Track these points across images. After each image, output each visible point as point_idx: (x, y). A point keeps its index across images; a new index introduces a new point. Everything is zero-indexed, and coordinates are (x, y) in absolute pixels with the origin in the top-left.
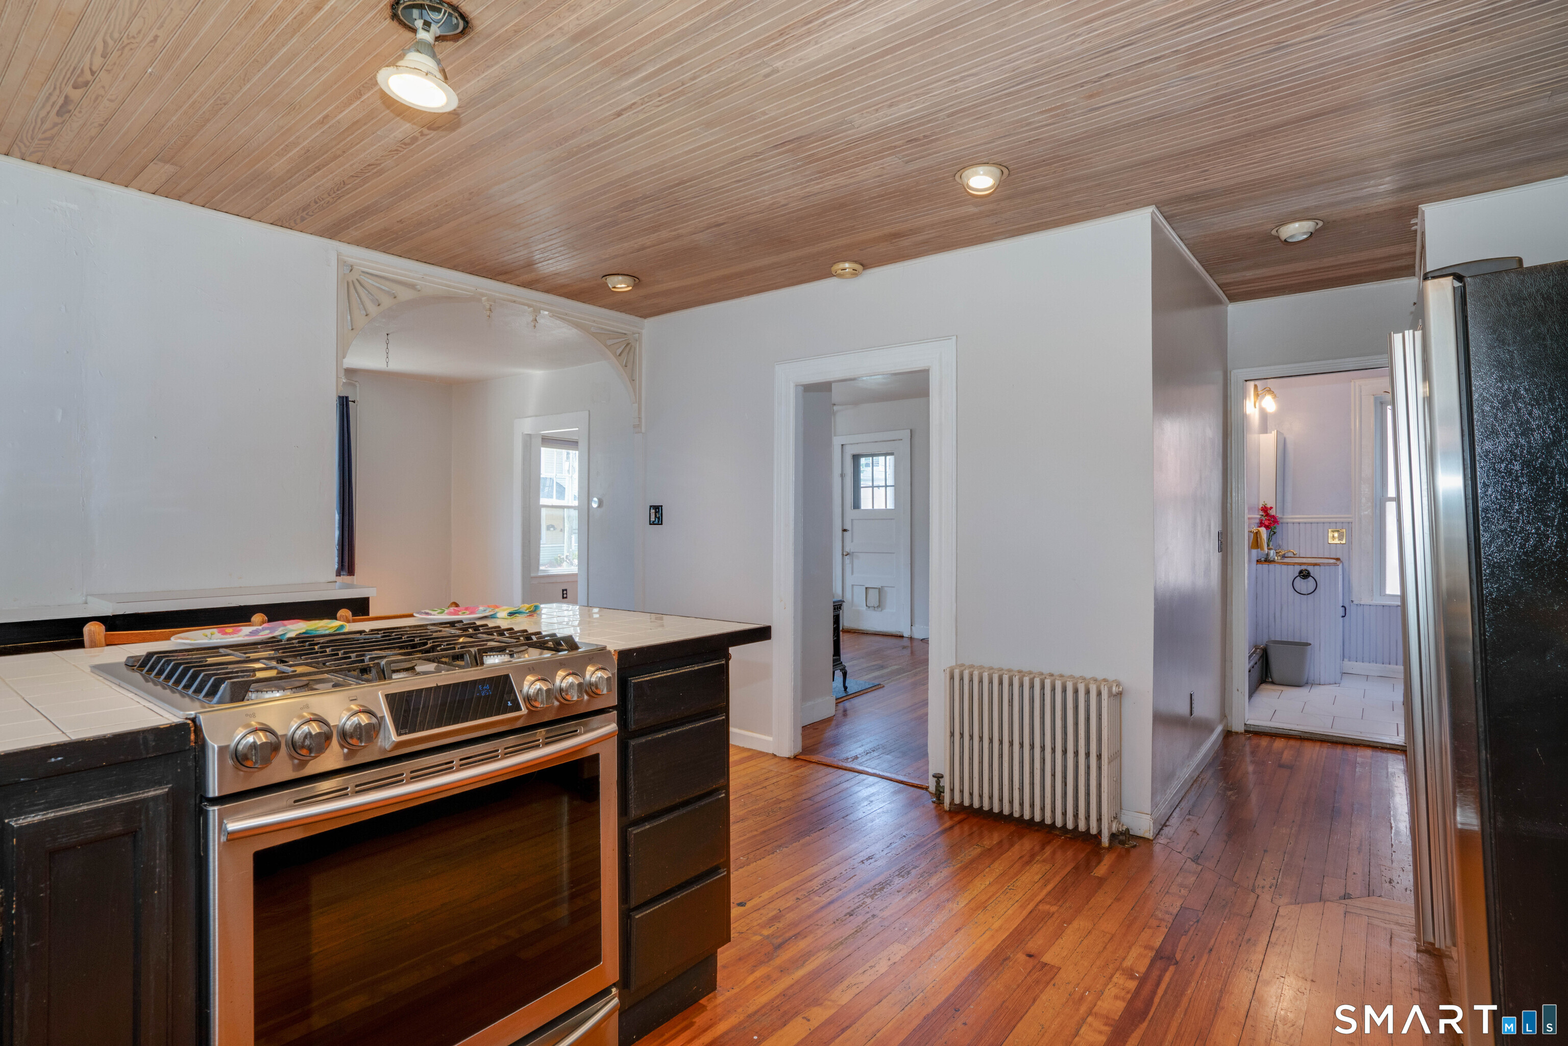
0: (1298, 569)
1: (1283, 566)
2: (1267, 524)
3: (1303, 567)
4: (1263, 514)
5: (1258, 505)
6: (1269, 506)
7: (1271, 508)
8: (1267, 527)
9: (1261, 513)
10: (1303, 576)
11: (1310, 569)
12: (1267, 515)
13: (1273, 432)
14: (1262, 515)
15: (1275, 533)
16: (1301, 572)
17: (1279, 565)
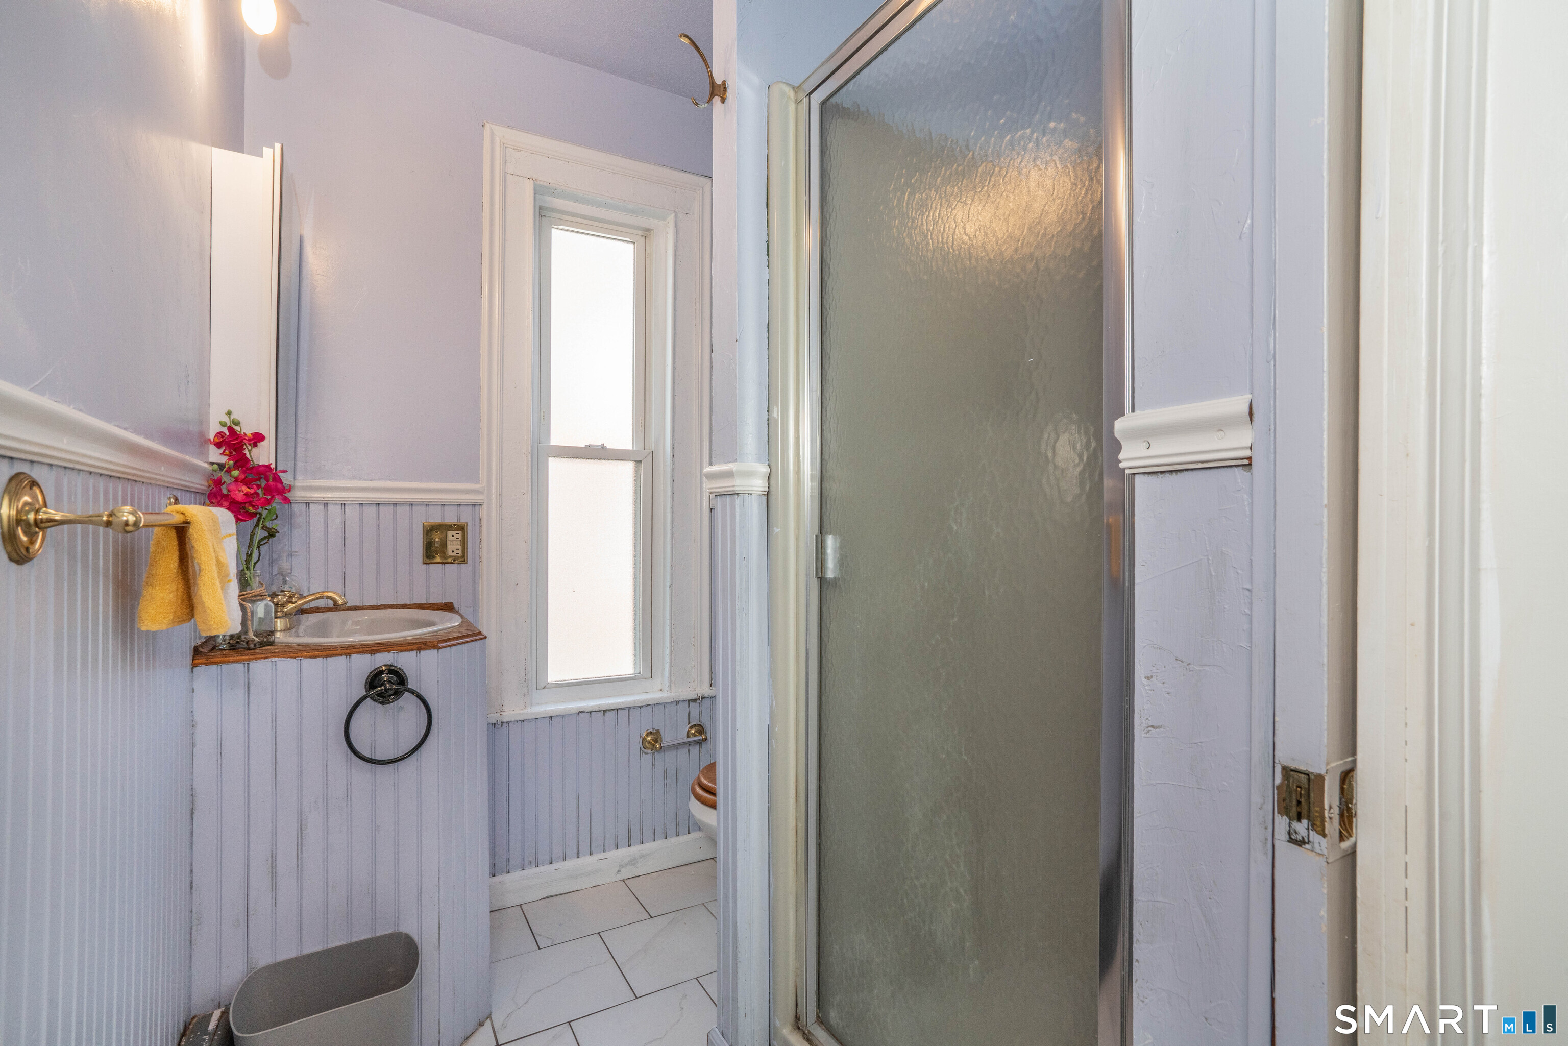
0: (364, 664)
1: (306, 662)
2: (239, 496)
3: (382, 660)
4: (223, 459)
5: (203, 421)
6: (247, 429)
7: (258, 438)
8: (240, 511)
9: (216, 455)
10: (380, 695)
11: (405, 661)
12: (241, 462)
13: (267, 151)
14: (221, 466)
15: (272, 534)
16: (374, 681)
17: (289, 659)
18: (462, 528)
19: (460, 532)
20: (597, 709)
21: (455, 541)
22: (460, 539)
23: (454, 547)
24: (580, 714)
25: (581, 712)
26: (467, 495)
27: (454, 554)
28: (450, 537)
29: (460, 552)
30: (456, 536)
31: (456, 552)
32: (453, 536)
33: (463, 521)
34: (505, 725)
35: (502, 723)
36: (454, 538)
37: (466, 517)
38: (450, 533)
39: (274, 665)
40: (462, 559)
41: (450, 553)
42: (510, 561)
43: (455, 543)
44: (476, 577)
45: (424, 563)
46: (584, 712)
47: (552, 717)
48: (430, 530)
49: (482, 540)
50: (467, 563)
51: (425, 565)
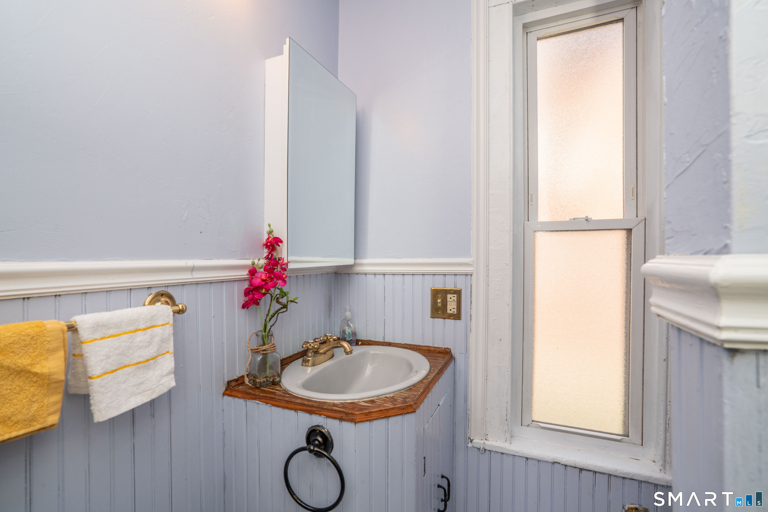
17: (264, 404)
18: (458, 293)
19: (455, 295)
20: (573, 465)
21: (452, 302)
22: (456, 301)
23: (451, 307)
24: (555, 464)
25: (556, 462)
26: (461, 267)
27: (451, 312)
28: (448, 299)
29: (455, 310)
30: (453, 298)
31: (453, 310)
32: (451, 298)
33: (458, 288)
34: (487, 452)
35: (485, 450)
36: (451, 299)
37: (460, 284)
38: (449, 296)
39: (258, 406)
40: (457, 316)
41: (449, 311)
42: (495, 320)
43: (453, 303)
44: (467, 331)
45: (431, 317)
46: (559, 463)
47: (528, 458)
48: (436, 293)
49: (472, 302)
50: (461, 320)
51: (432, 318)
